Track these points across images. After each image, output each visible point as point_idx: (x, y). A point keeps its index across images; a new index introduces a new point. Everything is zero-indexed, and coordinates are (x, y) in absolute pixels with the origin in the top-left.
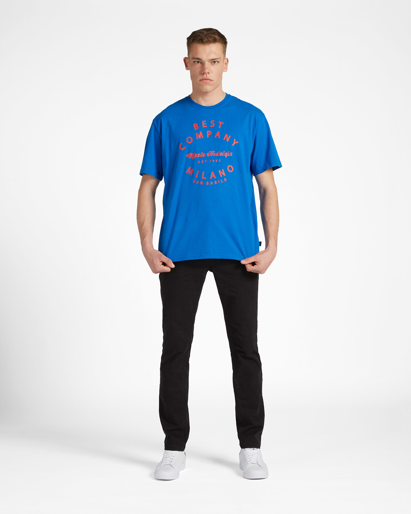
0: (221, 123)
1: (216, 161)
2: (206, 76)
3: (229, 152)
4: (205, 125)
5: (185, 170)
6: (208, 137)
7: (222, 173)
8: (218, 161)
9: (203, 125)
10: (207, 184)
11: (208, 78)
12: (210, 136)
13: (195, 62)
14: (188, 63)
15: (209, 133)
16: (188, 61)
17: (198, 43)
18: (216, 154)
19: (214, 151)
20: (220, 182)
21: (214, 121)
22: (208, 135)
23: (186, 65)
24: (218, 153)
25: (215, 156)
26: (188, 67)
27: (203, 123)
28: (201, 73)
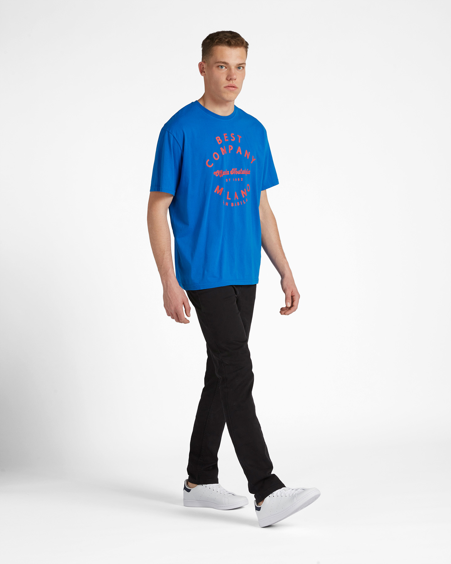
1: (239, 179)
2: (233, 83)
3: (248, 170)
4: (227, 139)
5: (213, 189)
6: (230, 152)
7: (244, 193)
8: (240, 180)
9: (225, 139)
10: (232, 206)
11: (234, 85)
12: (231, 151)
13: (218, 66)
14: (205, 68)
15: (231, 148)
16: (204, 66)
17: (223, 46)
18: (238, 171)
19: (236, 169)
20: (243, 203)
21: (233, 134)
22: (230, 150)
23: (202, 71)
24: (240, 171)
25: (238, 174)
26: (204, 72)
27: (225, 136)
28: (227, 79)
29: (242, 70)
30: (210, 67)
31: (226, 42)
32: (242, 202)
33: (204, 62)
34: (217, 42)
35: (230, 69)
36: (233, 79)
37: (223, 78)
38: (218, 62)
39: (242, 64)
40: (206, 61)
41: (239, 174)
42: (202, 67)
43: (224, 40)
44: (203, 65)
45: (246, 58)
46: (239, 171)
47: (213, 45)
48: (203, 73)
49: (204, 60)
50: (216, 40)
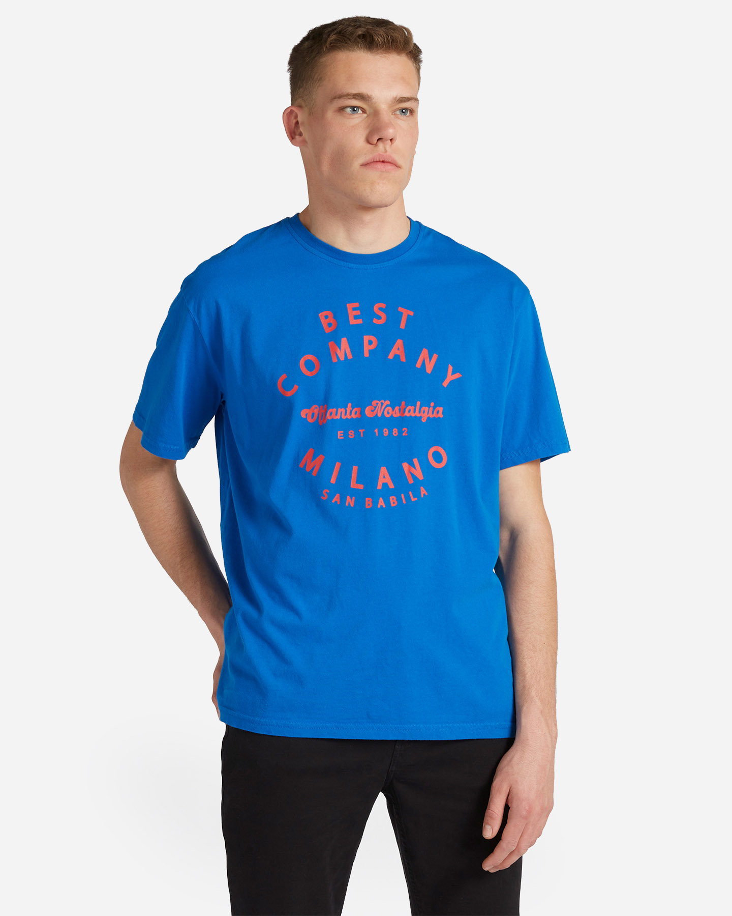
0: (406, 313)
1: (395, 432)
2: (386, 151)
3: (432, 404)
4: (356, 317)
5: (298, 458)
6: (366, 354)
7: (412, 470)
9: (351, 317)
10: (367, 506)
11: (389, 157)
12: (372, 353)
13: (342, 109)
14: (303, 123)
15: (369, 343)
16: (300, 119)
17: (350, 50)
18: (393, 409)
19: (388, 402)
20: (408, 498)
21: (383, 305)
22: (367, 349)
23: (293, 133)
24: (400, 409)
25: (392, 416)
26: (301, 134)
27: (349, 311)
28: (368, 141)
29: (408, 116)
30: (316, 116)
31: (359, 36)
32: (405, 497)
33: (300, 107)
34: (335, 40)
35: (376, 113)
36: (387, 140)
37: (358, 140)
38: (340, 97)
39: (408, 99)
40: (303, 104)
41: (395, 416)
42: (294, 121)
43: (352, 34)
44: (296, 117)
45: (419, 85)
46: (397, 408)
47: (320, 53)
48: (297, 137)
49: (299, 101)
50: (329, 36)
